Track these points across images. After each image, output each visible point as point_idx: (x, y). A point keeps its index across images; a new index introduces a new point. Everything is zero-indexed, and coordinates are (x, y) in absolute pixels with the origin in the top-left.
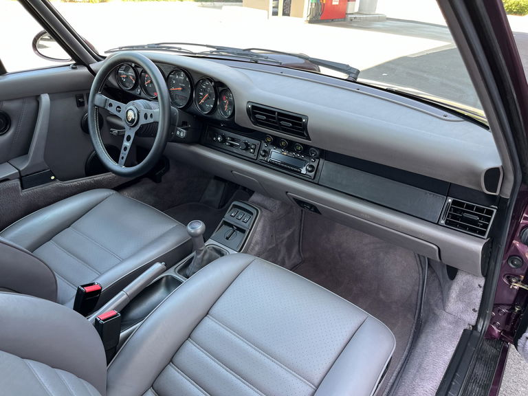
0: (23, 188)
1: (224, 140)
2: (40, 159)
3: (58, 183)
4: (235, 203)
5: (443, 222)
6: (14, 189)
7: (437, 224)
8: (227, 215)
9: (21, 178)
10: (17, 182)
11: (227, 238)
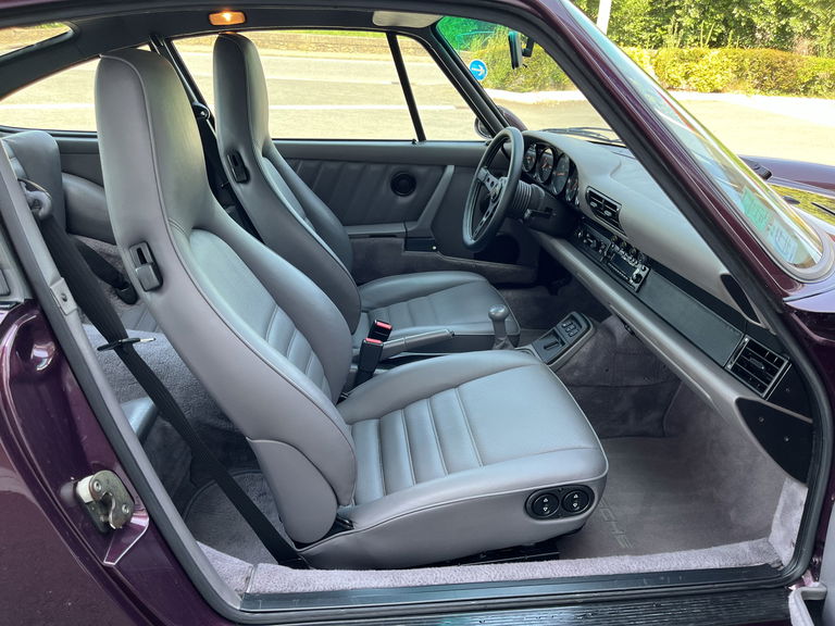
0: (406, 249)
1: (584, 237)
2: (428, 225)
3: (438, 255)
4: (575, 314)
5: (730, 366)
6: (397, 246)
7: (723, 368)
8: (559, 325)
9: (406, 238)
10: (401, 241)
11: (545, 348)
